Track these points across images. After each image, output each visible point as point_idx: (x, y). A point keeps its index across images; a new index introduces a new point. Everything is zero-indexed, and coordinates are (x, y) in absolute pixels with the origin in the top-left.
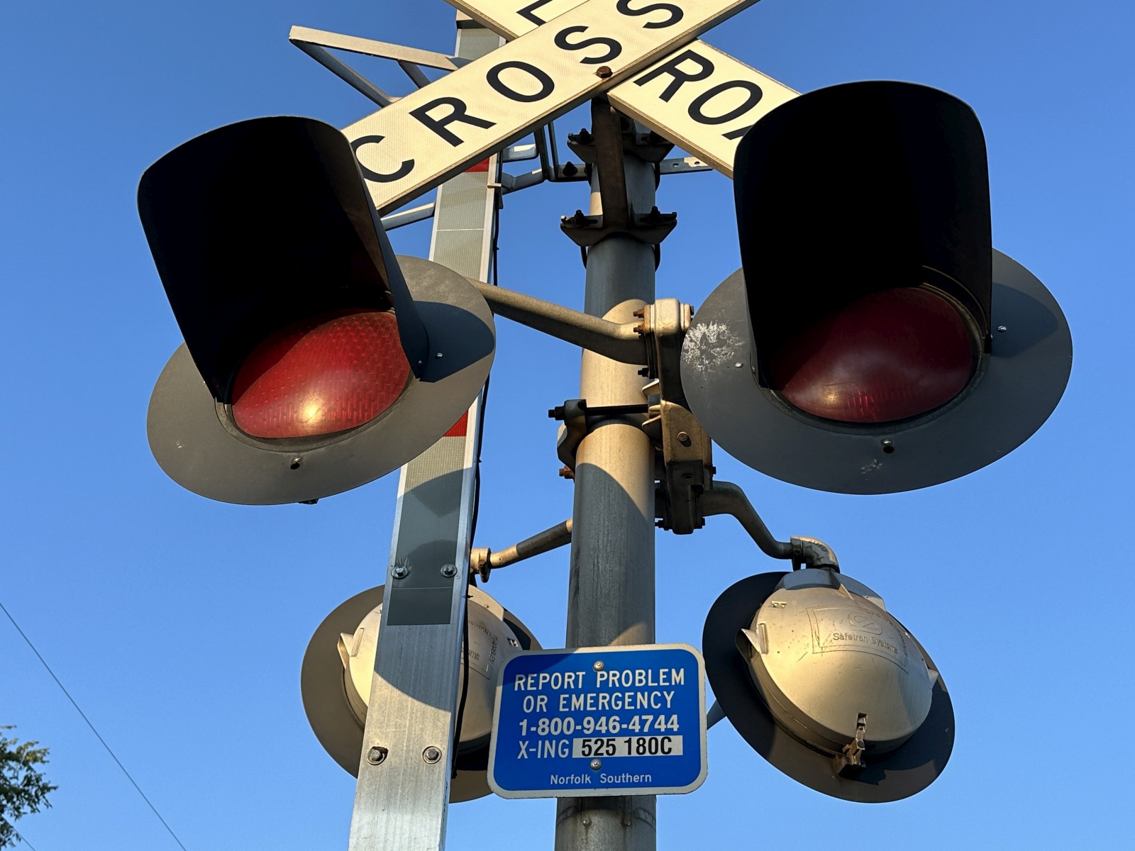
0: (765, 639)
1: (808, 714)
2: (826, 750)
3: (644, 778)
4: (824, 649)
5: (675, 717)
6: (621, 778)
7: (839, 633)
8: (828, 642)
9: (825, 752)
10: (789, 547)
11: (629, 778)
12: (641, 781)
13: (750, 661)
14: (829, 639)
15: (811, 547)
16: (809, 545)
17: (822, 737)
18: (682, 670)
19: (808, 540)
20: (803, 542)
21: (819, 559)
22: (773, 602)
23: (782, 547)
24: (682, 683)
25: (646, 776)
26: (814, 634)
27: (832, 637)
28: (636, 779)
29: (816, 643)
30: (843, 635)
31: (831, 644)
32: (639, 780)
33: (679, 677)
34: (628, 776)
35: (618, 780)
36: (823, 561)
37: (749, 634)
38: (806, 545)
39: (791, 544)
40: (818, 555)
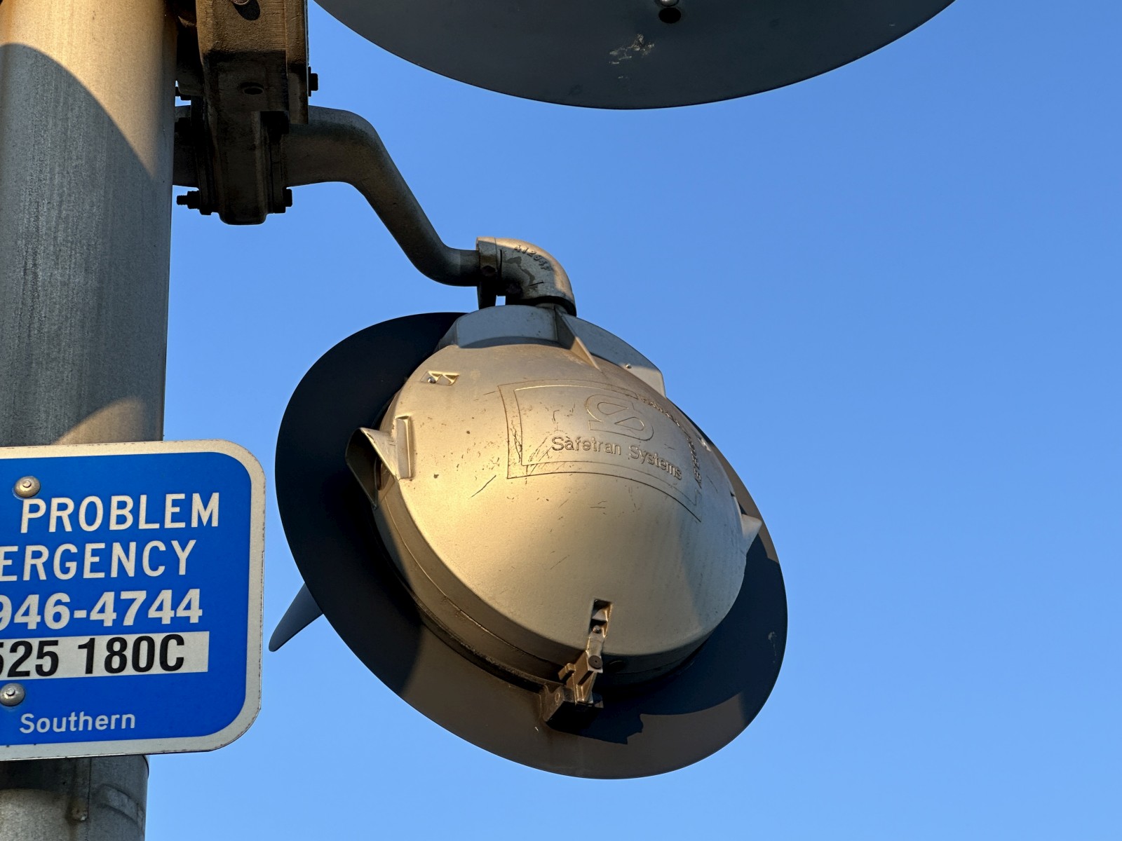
0: (409, 449)
1: (491, 603)
2: (524, 675)
3: (119, 721)
4: (530, 469)
5: (194, 595)
6: (68, 723)
7: (563, 435)
8: (541, 454)
9: (523, 679)
10: (473, 261)
11: (86, 722)
12: (113, 727)
13: (375, 495)
14: (543, 449)
15: (518, 260)
16: (516, 255)
17: (518, 649)
18: (215, 497)
19: (513, 246)
20: (502, 250)
21: (534, 286)
22: (431, 373)
23: (457, 260)
24: (215, 523)
25: (125, 717)
26: (512, 438)
27: (550, 444)
28: (101, 723)
29: (515, 456)
30: (573, 439)
31: (545, 459)
32: (109, 725)
33: (206, 511)
34: (82, 718)
35: (59, 726)
36: (542, 291)
37: (376, 440)
38: (508, 256)
39: (477, 253)
40: (532, 278)
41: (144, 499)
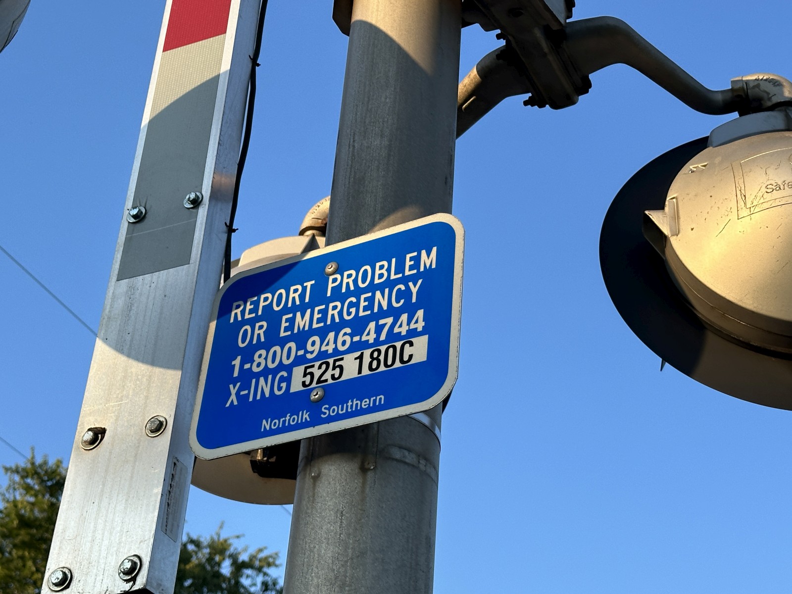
0: (676, 217)
3: (375, 401)
4: (752, 209)
5: (420, 313)
6: (347, 407)
7: (773, 182)
8: (758, 198)
10: (729, 95)
11: (357, 404)
12: (371, 405)
14: (760, 194)
15: (758, 86)
18: (435, 249)
19: (754, 78)
20: (747, 82)
21: (770, 99)
22: (691, 167)
23: (719, 98)
24: (434, 266)
25: (378, 398)
27: (764, 190)
28: (365, 404)
29: (741, 203)
30: (780, 183)
31: (762, 201)
33: (429, 259)
36: (775, 100)
37: (655, 217)
38: (751, 85)
39: (732, 90)
40: (768, 94)
41: (394, 260)
